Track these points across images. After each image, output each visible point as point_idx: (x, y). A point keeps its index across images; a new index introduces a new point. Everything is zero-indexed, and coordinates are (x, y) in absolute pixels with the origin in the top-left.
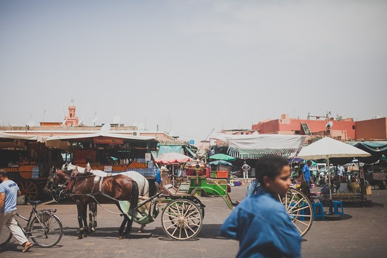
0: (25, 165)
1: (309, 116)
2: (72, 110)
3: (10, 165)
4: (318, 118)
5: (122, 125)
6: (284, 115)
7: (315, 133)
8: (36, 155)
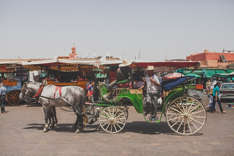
0: (81, 81)
1: (224, 51)
2: (74, 49)
3: (72, 81)
4: (229, 52)
5: (111, 57)
6: (206, 50)
7: (231, 61)
8: (85, 75)
